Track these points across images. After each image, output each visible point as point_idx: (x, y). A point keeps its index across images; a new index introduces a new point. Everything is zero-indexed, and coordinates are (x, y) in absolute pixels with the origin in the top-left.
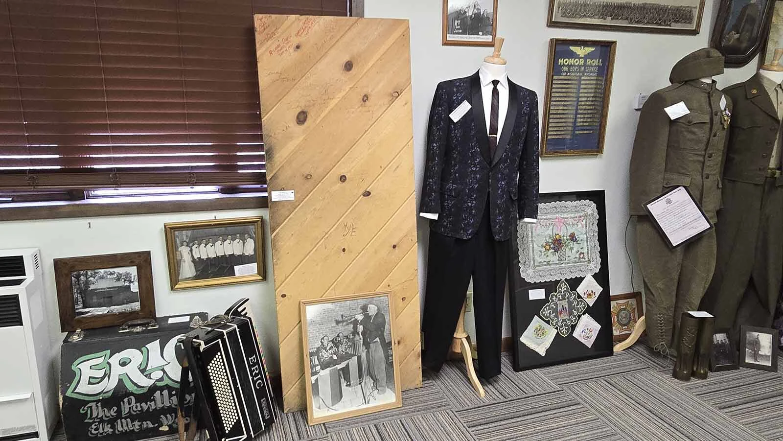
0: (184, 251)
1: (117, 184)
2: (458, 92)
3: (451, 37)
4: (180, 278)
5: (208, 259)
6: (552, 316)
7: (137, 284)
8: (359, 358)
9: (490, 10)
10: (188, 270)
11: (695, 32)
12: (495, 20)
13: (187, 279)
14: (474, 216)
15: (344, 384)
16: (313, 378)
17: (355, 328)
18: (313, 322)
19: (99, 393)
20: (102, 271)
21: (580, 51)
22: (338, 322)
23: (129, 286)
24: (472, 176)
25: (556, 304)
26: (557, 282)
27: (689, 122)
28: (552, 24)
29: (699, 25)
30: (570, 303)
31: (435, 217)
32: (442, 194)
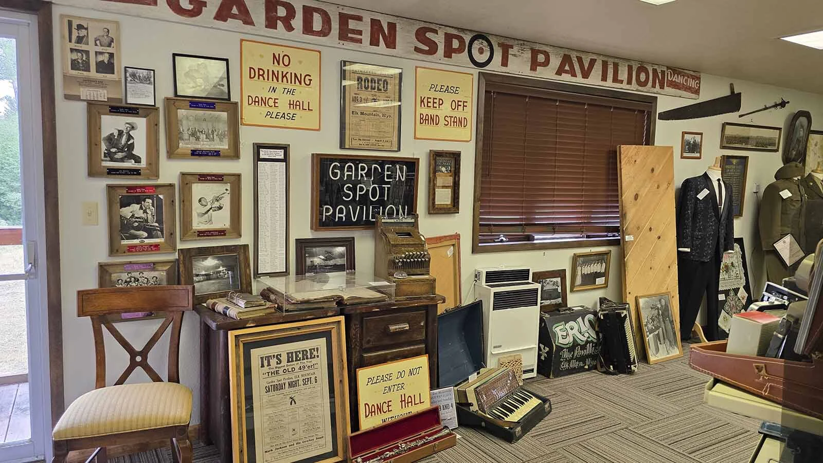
0: (579, 268)
1: (554, 232)
2: (700, 184)
3: (685, 155)
4: (576, 285)
5: (587, 274)
6: (729, 310)
7: (560, 287)
8: (662, 328)
9: (699, 141)
10: (579, 280)
11: (777, 151)
12: (701, 145)
13: (578, 286)
14: (711, 249)
15: (659, 343)
16: (648, 339)
17: (658, 312)
18: (643, 308)
19: (567, 344)
20: (548, 279)
21: (734, 161)
22: (652, 308)
23: (557, 289)
24: (710, 227)
25: (730, 303)
26: (729, 290)
27: (792, 200)
28: (723, 147)
29: (778, 147)
30: (736, 302)
31: (688, 250)
32: (692, 238)
